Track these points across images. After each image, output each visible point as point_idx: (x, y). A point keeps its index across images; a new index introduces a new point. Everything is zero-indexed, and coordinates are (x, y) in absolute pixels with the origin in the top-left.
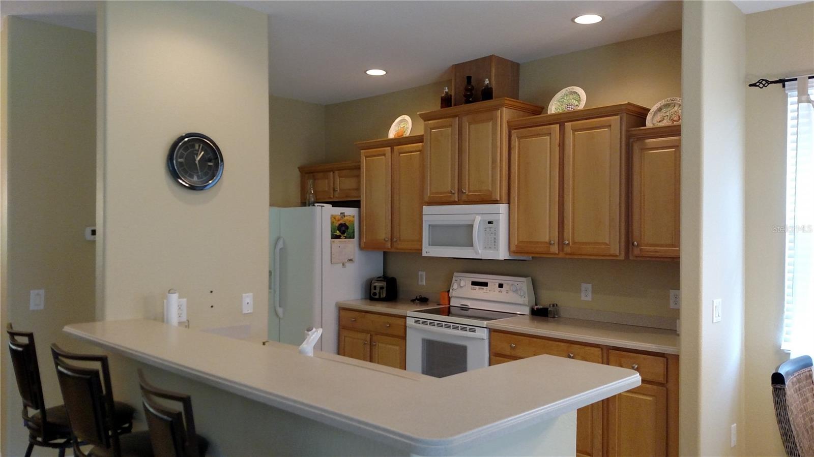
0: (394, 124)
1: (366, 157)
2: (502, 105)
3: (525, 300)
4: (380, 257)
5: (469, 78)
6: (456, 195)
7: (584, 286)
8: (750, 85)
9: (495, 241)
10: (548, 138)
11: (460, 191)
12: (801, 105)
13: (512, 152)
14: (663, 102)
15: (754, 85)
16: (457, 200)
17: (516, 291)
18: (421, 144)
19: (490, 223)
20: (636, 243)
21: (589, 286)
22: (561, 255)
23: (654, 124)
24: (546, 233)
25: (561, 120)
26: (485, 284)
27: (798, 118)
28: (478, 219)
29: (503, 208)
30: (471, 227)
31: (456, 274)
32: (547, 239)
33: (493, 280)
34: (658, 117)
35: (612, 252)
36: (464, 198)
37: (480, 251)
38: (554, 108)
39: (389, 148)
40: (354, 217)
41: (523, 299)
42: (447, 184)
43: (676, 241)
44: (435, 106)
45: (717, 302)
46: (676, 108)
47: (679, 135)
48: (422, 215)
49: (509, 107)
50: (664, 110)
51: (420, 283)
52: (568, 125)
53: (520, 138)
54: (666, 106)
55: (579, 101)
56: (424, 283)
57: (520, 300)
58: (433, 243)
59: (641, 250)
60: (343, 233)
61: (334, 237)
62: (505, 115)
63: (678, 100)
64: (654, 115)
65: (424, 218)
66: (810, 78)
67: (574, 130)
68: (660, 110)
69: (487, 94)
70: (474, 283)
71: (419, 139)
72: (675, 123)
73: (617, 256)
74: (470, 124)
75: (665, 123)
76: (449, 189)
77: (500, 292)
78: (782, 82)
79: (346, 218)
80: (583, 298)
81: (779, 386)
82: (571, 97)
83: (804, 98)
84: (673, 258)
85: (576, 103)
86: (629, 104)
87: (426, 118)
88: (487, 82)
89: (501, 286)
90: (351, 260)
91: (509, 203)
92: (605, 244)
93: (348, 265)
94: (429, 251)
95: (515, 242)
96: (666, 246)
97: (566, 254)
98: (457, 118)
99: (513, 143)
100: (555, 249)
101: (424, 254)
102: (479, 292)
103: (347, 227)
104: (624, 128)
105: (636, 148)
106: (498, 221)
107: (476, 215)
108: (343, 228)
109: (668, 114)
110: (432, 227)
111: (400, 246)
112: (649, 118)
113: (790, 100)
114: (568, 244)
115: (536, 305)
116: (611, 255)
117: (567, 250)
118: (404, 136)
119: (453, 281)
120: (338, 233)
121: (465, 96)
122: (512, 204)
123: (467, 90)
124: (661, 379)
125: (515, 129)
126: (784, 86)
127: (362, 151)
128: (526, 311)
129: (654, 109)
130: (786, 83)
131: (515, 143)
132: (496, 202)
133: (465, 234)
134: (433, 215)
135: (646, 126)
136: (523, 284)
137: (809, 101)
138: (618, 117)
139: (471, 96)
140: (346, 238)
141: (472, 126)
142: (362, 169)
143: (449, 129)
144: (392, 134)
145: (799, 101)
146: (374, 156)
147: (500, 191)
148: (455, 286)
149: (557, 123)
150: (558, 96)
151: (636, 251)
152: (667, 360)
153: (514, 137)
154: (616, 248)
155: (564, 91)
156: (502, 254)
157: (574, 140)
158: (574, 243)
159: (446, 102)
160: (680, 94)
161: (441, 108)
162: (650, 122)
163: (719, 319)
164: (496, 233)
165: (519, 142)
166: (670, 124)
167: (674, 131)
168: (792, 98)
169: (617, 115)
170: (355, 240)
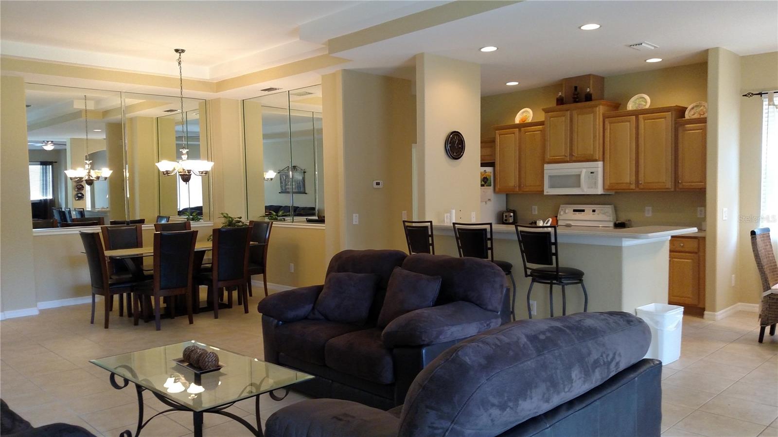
0: (519, 114)
1: (500, 135)
2: (599, 105)
3: (611, 218)
4: (504, 197)
5: (576, 88)
6: (568, 157)
7: (647, 208)
8: (743, 96)
9: (596, 183)
10: (628, 123)
11: (571, 155)
12: (770, 106)
13: (606, 131)
14: (694, 104)
15: (745, 95)
16: (569, 160)
17: (604, 214)
18: (541, 126)
19: (592, 173)
20: (680, 182)
21: (650, 208)
22: (637, 190)
23: (689, 116)
24: (627, 177)
25: (637, 113)
26: (583, 211)
27: (768, 113)
28: (584, 171)
29: (600, 164)
30: (579, 176)
31: (561, 206)
32: (628, 181)
33: (588, 208)
34: (692, 113)
35: (667, 187)
36: (574, 158)
37: (585, 190)
38: (631, 106)
39: (518, 129)
40: (491, 173)
41: (609, 218)
42: (562, 150)
43: (704, 179)
44: (553, 104)
45: (725, 209)
46: (702, 108)
47: (706, 123)
48: (544, 170)
49: (603, 105)
50: (695, 109)
51: (533, 213)
52: (641, 117)
53: (610, 123)
54: (697, 106)
55: (646, 102)
56: (536, 213)
57: (608, 219)
58: (552, 186)
59: (683, 185)
60: (485, 183)
61: (482, 185)
62: (601, 110)
63: (704, 103)
64: (690, 111)
65: (545, 171)
66: (775, 93)
67: (645, 119)
68: (693, 108)
69: (588, 98)
70: (575, 211)
71: (542, 123)
72: (702, 116)
73: (669, 189)
74: (578, 115)
75: (696, 116)
76: (563, 154)
77: (594, 214)
78: (761, 94)
79: (487, 174)
80: (647, 215)
81: (754, 236)
82: (641, 100)
83: (771, 103)
84: (701, 189)
85: (644, 104)
86: (677, 106)
87: (546, 111)
88: (588, 90)
89: (594, 211)
90: (489, 200)
91: (603, 161)
92: (664, 183)
93: (489, 203)
94: (548, 191)
95: (608, 183)
96: (698, 182)
97: (640, 189)
98: (569, 112)
99: (606, 126)
100: (633, 186)
101: (545, 193)
102: (578, 216)
103: (487, 179)
104: (674, 119)
105: (680, 130)
106: (597, 171)
107: (582, 169)
108: (485, 180)
109: (697, 111)
110: (551, 177)
111: (525, 190)
112: (687, 113)
113: (764, 103)
114: (641, 184)
115: (617, 221)
116: (667, 189)
117: (641, 187)
118: (527, 121)
119: (560, 210)
120: (483, 183)
121: (574, 98)
122: (605, 162)
123: (574, 94)
124: (696, 250)
125: (607, 118)
126: (761, 96)
127: (497, 131)
128: (611, 224)
129: (690, 107)
130: (763, 95)
131: (608, 126)
132: (596, 160)
133: (576, 180)
134: (550, 170)
135: (685, 118)
136: (609, 209)
137: (774, 105)
138: (670, 113)
139: (577, 98)
140: (487, 186)
141: (580, 116)
142: (496, 143)
143: (564, 118)
144: (518, 120)
145: (769, 105)
146: (506, 134)
147: (598, 154)
148: (562, 213)
149: (634, 115)
150: (633, 99)
151: (680, 186)
152: (699, 240)
153: (607, 122)
154: (669, 185)
155: (636, 96)
156: (600, 191)
157: (644, 125)
158: (645, 183)
159: (560, 101)
160: (706, 100)
161: (557, 105)
162: (688, 115)
163: (726, 218)
164: (596, 179)
165: (610, 126)
166: (698, 117)
167: (703, 121)
168: (766, 103)
169: (669, 112)
170: (492, 187)
